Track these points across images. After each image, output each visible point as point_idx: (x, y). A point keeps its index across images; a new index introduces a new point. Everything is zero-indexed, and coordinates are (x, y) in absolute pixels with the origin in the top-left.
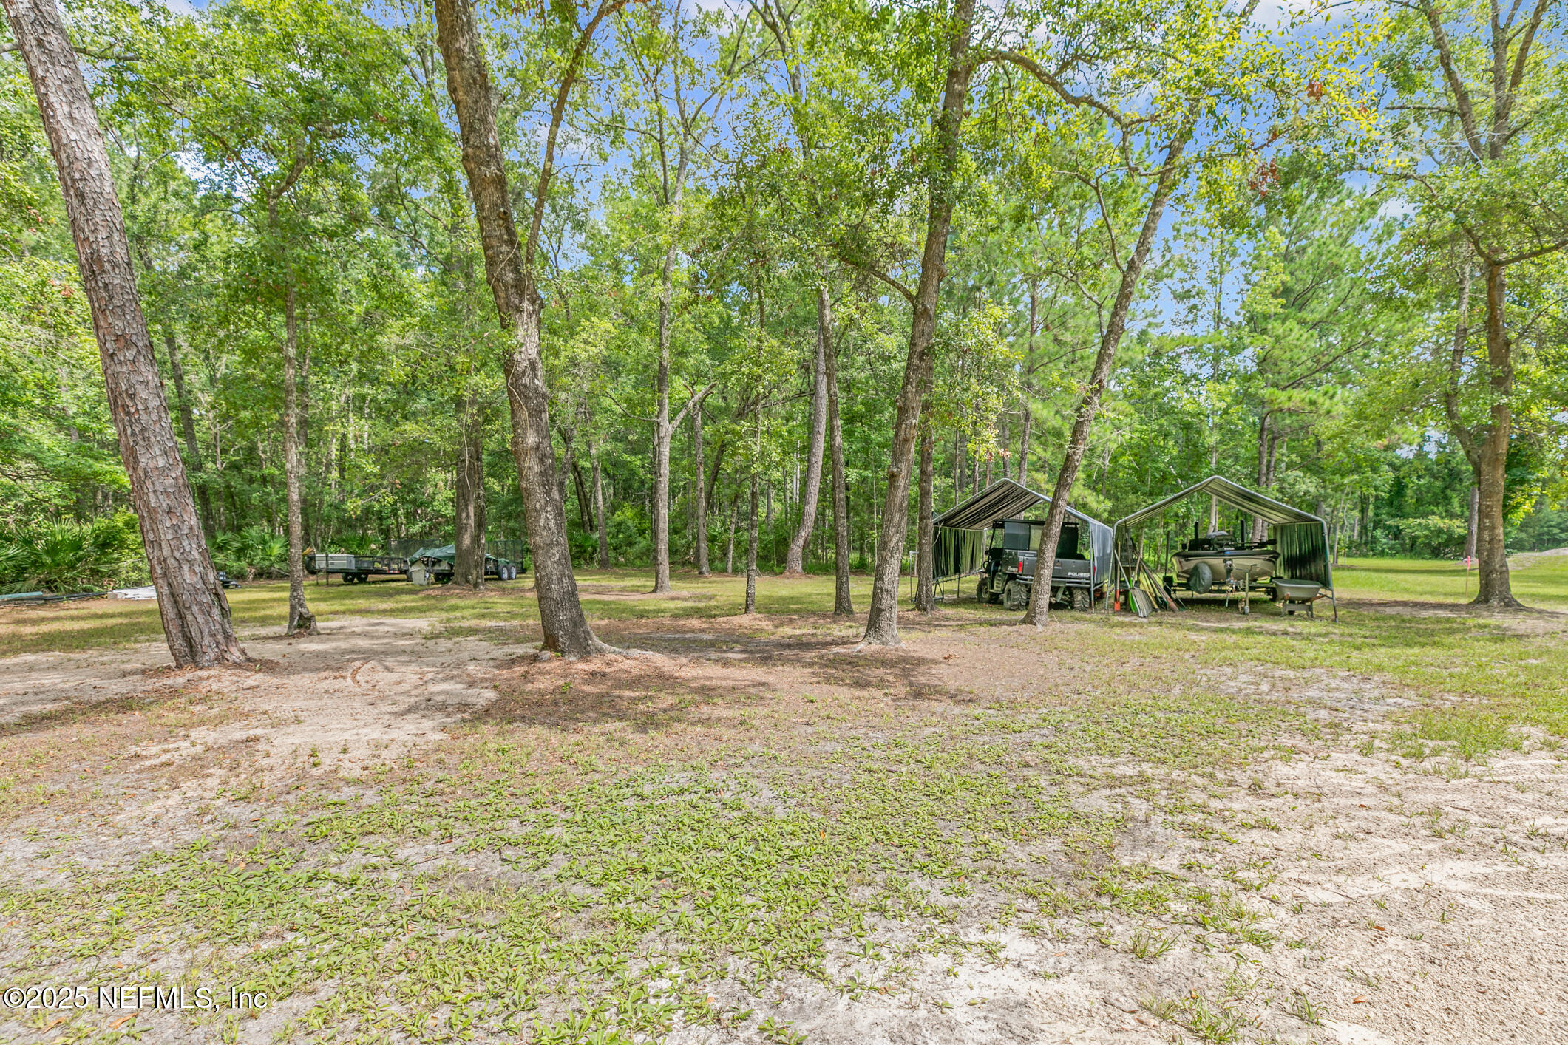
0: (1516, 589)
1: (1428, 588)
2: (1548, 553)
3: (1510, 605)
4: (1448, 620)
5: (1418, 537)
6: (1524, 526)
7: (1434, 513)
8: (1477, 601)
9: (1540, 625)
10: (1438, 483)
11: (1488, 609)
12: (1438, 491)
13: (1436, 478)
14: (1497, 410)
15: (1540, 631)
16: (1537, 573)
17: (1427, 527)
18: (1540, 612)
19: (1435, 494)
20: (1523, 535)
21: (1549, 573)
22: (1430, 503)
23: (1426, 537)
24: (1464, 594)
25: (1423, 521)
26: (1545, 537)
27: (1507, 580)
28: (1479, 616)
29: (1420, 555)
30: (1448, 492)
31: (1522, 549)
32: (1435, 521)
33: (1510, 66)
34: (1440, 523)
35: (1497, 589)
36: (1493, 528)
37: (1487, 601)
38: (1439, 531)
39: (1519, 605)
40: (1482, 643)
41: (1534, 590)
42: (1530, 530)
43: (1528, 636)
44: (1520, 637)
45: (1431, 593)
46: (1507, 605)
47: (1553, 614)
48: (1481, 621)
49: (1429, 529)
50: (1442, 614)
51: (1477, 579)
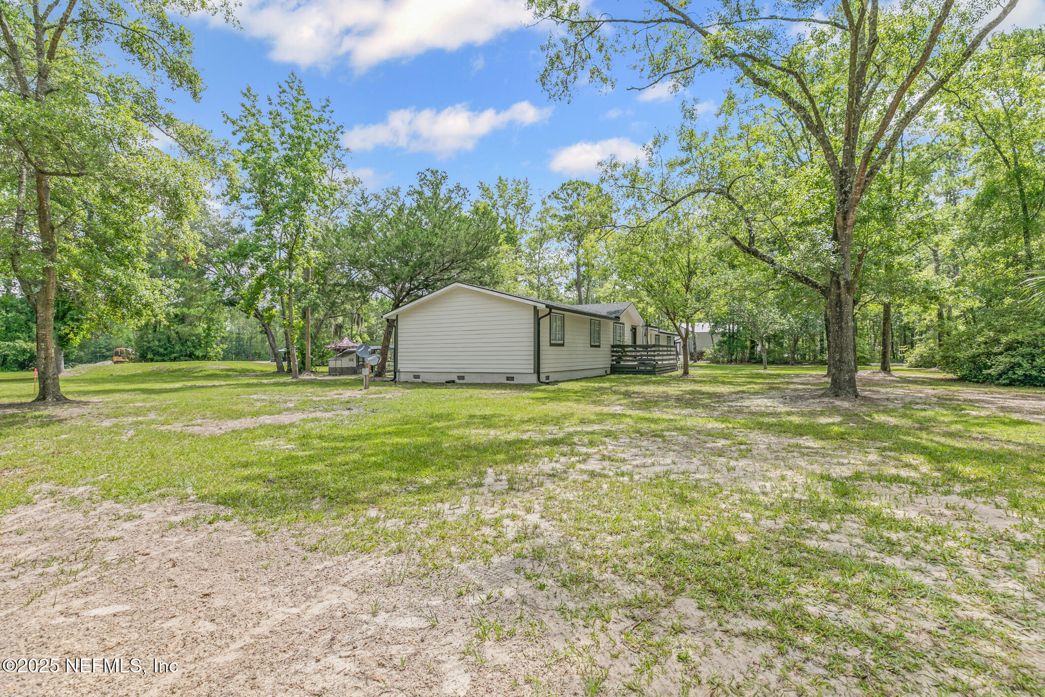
0: (65, 388)
1: (7, 393)
2: (98, 364)
3: (61, 400)
4: (12, 416)
5: (8, 355)
6: (82, 347)
7: (19, 338)
8: (38, 400)
9: (76, 411)
10: (22, 317)
11: (44, 405)
12: (22, 322)
13: (21, 313)
14: (47, 270)
15: (74, 415)
16: (88, 377)
17: (14, 348)
18: (78, 402)
19: (20, 325)
20: (82, 354)
21: (95, 376)
22: (16, 331)
23: (14, 355)
24: (29, 395)
25: (11, 344)
26: (98, 354)
27: (58, 384)
28: (38, 410)
29: (9, 369)
30: (30, 324)
31: (81, 362)
32: (20, 344)
33: (47, 46)
34: (25, 346)
35: (51, 389)
36: (47, 349)
37: (44, 398)
38: (24, 351)
39: (66, 399)
40: (33, 429)
41: (82, 389)
42: (86, 350)
43: (66, 420)
44: (60, 421)
45: (8, 397)
46: (58, 400)
47: (86, 403)
48: (37, 413)
49: (16, 350)
50: (9, 411)
51: (38, 384)
